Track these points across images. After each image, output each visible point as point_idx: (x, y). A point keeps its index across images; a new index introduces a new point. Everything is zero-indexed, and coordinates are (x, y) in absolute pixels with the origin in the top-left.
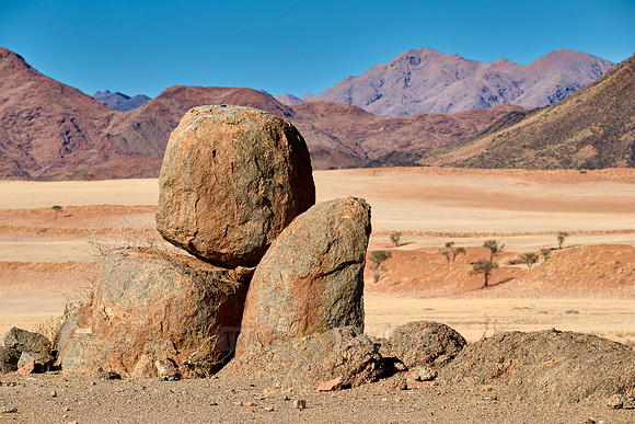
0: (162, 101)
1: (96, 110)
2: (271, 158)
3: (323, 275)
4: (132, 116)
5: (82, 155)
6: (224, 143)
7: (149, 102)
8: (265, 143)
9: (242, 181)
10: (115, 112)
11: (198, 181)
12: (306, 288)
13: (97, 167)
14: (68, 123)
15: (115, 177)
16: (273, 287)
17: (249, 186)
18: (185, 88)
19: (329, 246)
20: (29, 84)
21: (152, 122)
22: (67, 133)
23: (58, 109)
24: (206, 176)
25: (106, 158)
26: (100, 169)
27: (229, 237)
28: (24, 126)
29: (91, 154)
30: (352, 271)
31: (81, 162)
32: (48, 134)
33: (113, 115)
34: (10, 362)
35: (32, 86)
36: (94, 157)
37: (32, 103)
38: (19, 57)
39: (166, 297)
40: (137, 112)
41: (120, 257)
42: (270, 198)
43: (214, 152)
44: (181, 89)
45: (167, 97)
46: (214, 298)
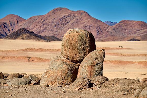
0: (120, 24)
1: (105, 26)
2: (85, 40)
3: (94, 65)
4: (113, 27)
5: (101, 36)
6: (75, 37)
7: (117, 24)
8: (84, 37)
9: (79, 45)
10: (109, 26)
11: (69, 45)
12: (90, 68)
13: (104, 38)
14: (98, 28)
15: (108, 41)
16: (84, 68)
17: (80, 46)
18: (125, 21)
19: (96, 59)
20: (89, 19)
21: (118, 28)
22: (98, 31)
23: (96, 25)
24: (71, 44)
25: (107, 36)
26: (105, 39)
27: (76, 57)
28: (88, 29)
29: (103, 36)
30: (100, 65)
31: (101, 37)
32: (94, 31)
33: (108, 27)
34: (29, 82)
35: (90, 20)
36: (104, 36)
37: (90, 24)
38: (87, 13)
39: (61, 69)
40: (114, 26)
41: (53, 61)
42: (85, 49)
43: (73, 39)
44: (124, 21)
45: (121, 23)
46: (72, 70)
